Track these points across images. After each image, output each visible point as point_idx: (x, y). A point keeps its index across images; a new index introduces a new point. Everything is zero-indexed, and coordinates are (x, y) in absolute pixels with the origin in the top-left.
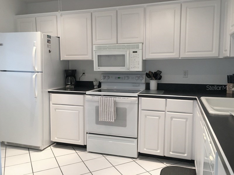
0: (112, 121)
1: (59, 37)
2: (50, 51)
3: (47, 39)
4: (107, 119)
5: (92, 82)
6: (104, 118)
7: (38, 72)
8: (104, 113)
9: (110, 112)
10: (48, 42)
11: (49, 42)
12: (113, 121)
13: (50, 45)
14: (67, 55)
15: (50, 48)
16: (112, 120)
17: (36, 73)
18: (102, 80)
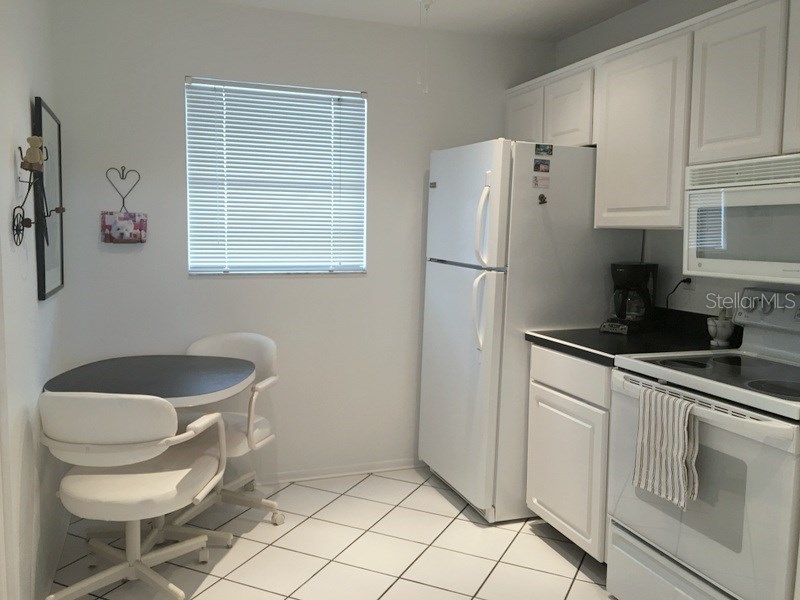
0: (676, 501)
1: (595, 146)
2: (542, 200)
3: (532, 157)
4: (660, 489)
5: (702, 319)
6: (650, 481)
7: (490, 269)
8: (652, 456)
9: (673, 460)
10: (537, 167)
11: (542, 167)
12: (682, 504)
13: (548, 179)
14: (610, 210)
15: (547, 187)
16: (680, 499)
17: (485, 272)
18: (740, 314)
